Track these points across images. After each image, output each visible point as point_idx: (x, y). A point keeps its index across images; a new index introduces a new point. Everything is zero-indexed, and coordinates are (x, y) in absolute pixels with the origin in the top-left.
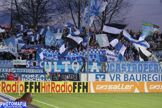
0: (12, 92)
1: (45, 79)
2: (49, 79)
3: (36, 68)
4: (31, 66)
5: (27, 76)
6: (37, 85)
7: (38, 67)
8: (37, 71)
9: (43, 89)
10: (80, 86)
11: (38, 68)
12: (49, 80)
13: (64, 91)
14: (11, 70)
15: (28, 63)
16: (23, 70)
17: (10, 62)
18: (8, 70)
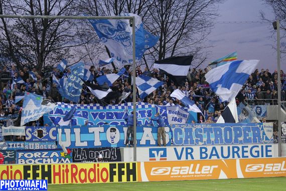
1: (60, 160)
2: (67, 159)
3: (43, 141)
4: (33, 137)
5: (28, 155)
6: (46, 170)
7: (47, 139)
8: (45, 146)
9: (57, 177)
10: (123, 169)
11: (47, 141)
12: (67, 162)
13: (95, 180)
16: (20, 145)
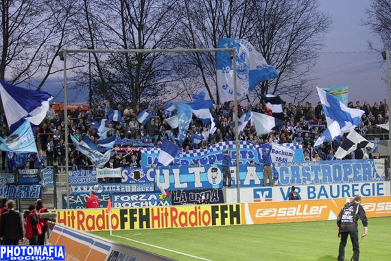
0: (96, 229)
1: (158, 203)
2: (166, 202)
3: (141, 183)
4: (130, 179)
5: (124, 199)
6: (144, 213)
7: (144, 181)
8: (142, 188)
9: (156, 221)
10: (226, 212)
11: (144, 183)
12: (166, 205)
13: (196, 223)
14: (93, 188)
15: (125, 173)
16: (116, 188)
17: (90, 172)
18: (88, 189)
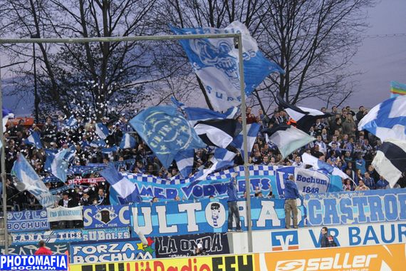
1: (136, 255)
2: (148, 254)
3: (111, 228)
4: (95, 221)
5: (88, 250)
7: (116, 225)
8: (113, 234)
10: (232, 266)
11: (115, 227)
12: (148, 257)
14: (43, 237)
16: (75, 235)
17: (39, 214)
18: (35, 237)
